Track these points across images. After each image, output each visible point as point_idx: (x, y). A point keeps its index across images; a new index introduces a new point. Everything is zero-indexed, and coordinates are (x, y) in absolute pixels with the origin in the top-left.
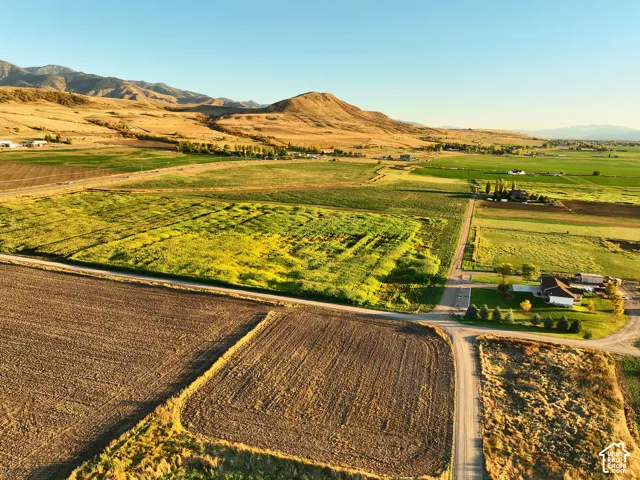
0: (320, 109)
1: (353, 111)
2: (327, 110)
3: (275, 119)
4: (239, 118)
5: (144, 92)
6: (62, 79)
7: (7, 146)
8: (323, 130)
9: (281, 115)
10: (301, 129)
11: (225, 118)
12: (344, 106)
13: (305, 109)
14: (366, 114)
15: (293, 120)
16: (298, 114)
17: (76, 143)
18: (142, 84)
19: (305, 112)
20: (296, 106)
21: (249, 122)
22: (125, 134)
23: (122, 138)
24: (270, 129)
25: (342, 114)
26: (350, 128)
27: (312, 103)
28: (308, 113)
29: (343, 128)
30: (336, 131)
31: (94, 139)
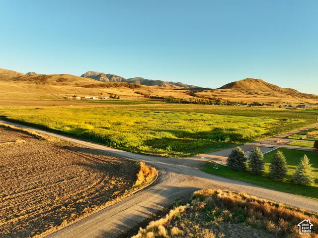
0: (253, 86)
1: (274, 88)
2: (257, 87)
3: (225, 91)
6: (139, 82)
7: (92, 98)
8: (252, 96)
9: (229, 90)
10: (239, 95)
12: (268, 85)
13: (243, 86)
15: (236, 92)
16: (239, 89)
17: (122, 98)
18: (171, 83)
19: (243, 88)
20: (238, 85)
21: (212, 93)
22: (145, 96)
23: (144, 98)
24: (220, 96)
25: (266, 89)
26: (269, 95)
27: (248, 84)
28: (245, 88)
29: (265, 95)
30: (260, 96)
31: (131, 98)
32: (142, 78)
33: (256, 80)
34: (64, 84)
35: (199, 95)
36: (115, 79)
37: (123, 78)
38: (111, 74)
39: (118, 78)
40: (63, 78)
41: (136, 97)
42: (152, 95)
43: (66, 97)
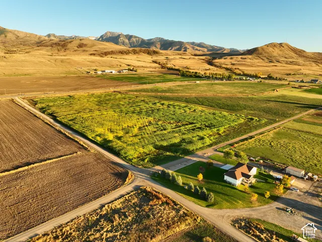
0: (276, 52)
1: (300, 53)
2: (280, 53)
3: (245, 58)
4: (226, 58)
5: (192, 47)
6: (159, 43)
7: (112, 72)
8: (273, 64)
9: (250, 57)
10: (259, 64)
11: (219, 59)
12: (295, 51)
13: (265, 53)
14: (310, 55)
15: (256, 59)
16: (260, 56)
17: (139, 71)
18: (193, 43)
19: (265, 55)
20: (260, 51)
21: (231, 61)
22: (163, 67)
23: (161, 69)
24: (239, 64)
25: (290, 55)
26: (291, 63)
27: (271, 49)
28: (266, 55)
29: (287, 63)
30: (281, 64)
31: (148, 69)
32: (162, 39)
33: (281, 44)
34: (84, 51)
35: (216, 64)
36: (134, 40)
37: (142, 39)
38: (130, 34)
39: (137, 39)
40: (83, 44)
41: (153, 68)
42: (169, 66)
43: (88, 71)
